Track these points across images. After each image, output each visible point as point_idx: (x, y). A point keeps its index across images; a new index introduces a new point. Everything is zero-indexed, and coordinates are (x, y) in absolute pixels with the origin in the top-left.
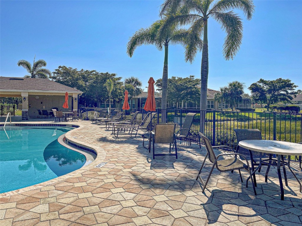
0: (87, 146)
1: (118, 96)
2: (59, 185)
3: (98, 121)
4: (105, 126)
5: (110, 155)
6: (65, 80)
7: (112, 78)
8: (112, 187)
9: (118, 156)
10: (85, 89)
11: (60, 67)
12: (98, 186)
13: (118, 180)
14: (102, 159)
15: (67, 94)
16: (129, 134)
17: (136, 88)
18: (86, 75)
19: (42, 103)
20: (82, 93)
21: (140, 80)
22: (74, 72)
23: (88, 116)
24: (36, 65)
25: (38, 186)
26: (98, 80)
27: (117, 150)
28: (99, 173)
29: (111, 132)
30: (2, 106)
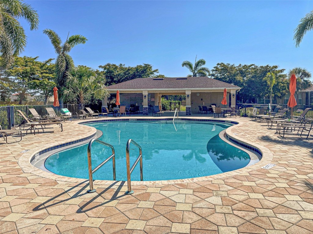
0: (250, 144)
1: (280, 90)
2: (227, 181)
3: (258, 118)
4: (266, 124)
5: (278, 157)
6: (223, 76)
7: (274, 71)
8: (286, 193)
9: (287, 158)
10: (242, 85)
11: (218, 64)
12: (270, 189)
13: (292, 186)
14: (269, 159)
15: (225, 90)
16: (297, 134)
17: (304, 80)
18: (244, 70)
19: (202, 100)
20: (240, 88)
21: (308, 71)
22: (231, 68)
23: (247, 112)
24: (197, 65)
25: (209, 178)
26: (257, 74)
27: (285, 152)
28: (269, 175)
29: (275, 131)
30: (171, 103)
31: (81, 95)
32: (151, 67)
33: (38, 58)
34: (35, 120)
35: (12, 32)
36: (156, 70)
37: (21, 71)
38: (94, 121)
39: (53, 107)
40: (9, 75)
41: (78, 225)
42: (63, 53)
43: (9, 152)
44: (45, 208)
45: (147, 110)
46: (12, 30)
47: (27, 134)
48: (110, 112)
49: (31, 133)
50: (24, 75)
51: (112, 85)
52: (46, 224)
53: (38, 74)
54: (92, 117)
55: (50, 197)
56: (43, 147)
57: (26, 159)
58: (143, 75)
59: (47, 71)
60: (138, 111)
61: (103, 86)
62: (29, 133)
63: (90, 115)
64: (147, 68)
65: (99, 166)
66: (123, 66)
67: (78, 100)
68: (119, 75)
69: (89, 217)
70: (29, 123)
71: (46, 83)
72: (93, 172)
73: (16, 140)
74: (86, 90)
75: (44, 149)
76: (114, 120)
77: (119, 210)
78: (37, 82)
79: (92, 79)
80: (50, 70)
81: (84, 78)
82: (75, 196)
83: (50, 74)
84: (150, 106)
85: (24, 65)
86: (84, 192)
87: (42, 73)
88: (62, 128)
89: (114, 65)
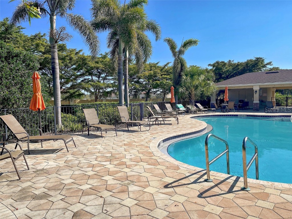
30: (287, 98)
31: (192, 93)
32: (264, 60)
33: (159, 63)
34: (158, 113)
35: (142, 45)
36: (269, 63)
37: (147, 74)
38: (204, 116)
39: (170, 103)
40: (139, 79)
41: (200, 208)
42: (178, 57)
43: (142, 138)
44: (173, 187)
45: (258, 105)
46: (143, 43)
47: (153, 124)
48: (218, 107)
49: (156, 124)
50: (149, 77)
51: (220, 81)
52: (175, 201)
53: (159, 76)
54: (201, 112)
55: (175, 179)
56: (166, 136)
57: (155, 145)
58: (253, 70)
59: (166, 73)
60: (248, 107)
61: (212, 84)
62: (154, 124)
63: (200, 110)
64: (259, 62)
65: (215, 159)
66: (232, 62)
67: (190, 97)
68: (227, 71)
69: (209, 203)
70: (154, 116)
71: (165, 83)
72: (209, 163)
73: (147, 129)
74: (196, 87)
75: (166, 138)
76: (223, 115)
77: (237, 204)
78: (158, 82)
79: (202, 77)
80: (167, 72)
81: (196, 77)
82: (195, 182)
83: (167, 75)
84: (261, 101)
85: (150, 69)
86: (202, 180)
87: (162, 75)
88: (178, 121)
89: (223, 62)
